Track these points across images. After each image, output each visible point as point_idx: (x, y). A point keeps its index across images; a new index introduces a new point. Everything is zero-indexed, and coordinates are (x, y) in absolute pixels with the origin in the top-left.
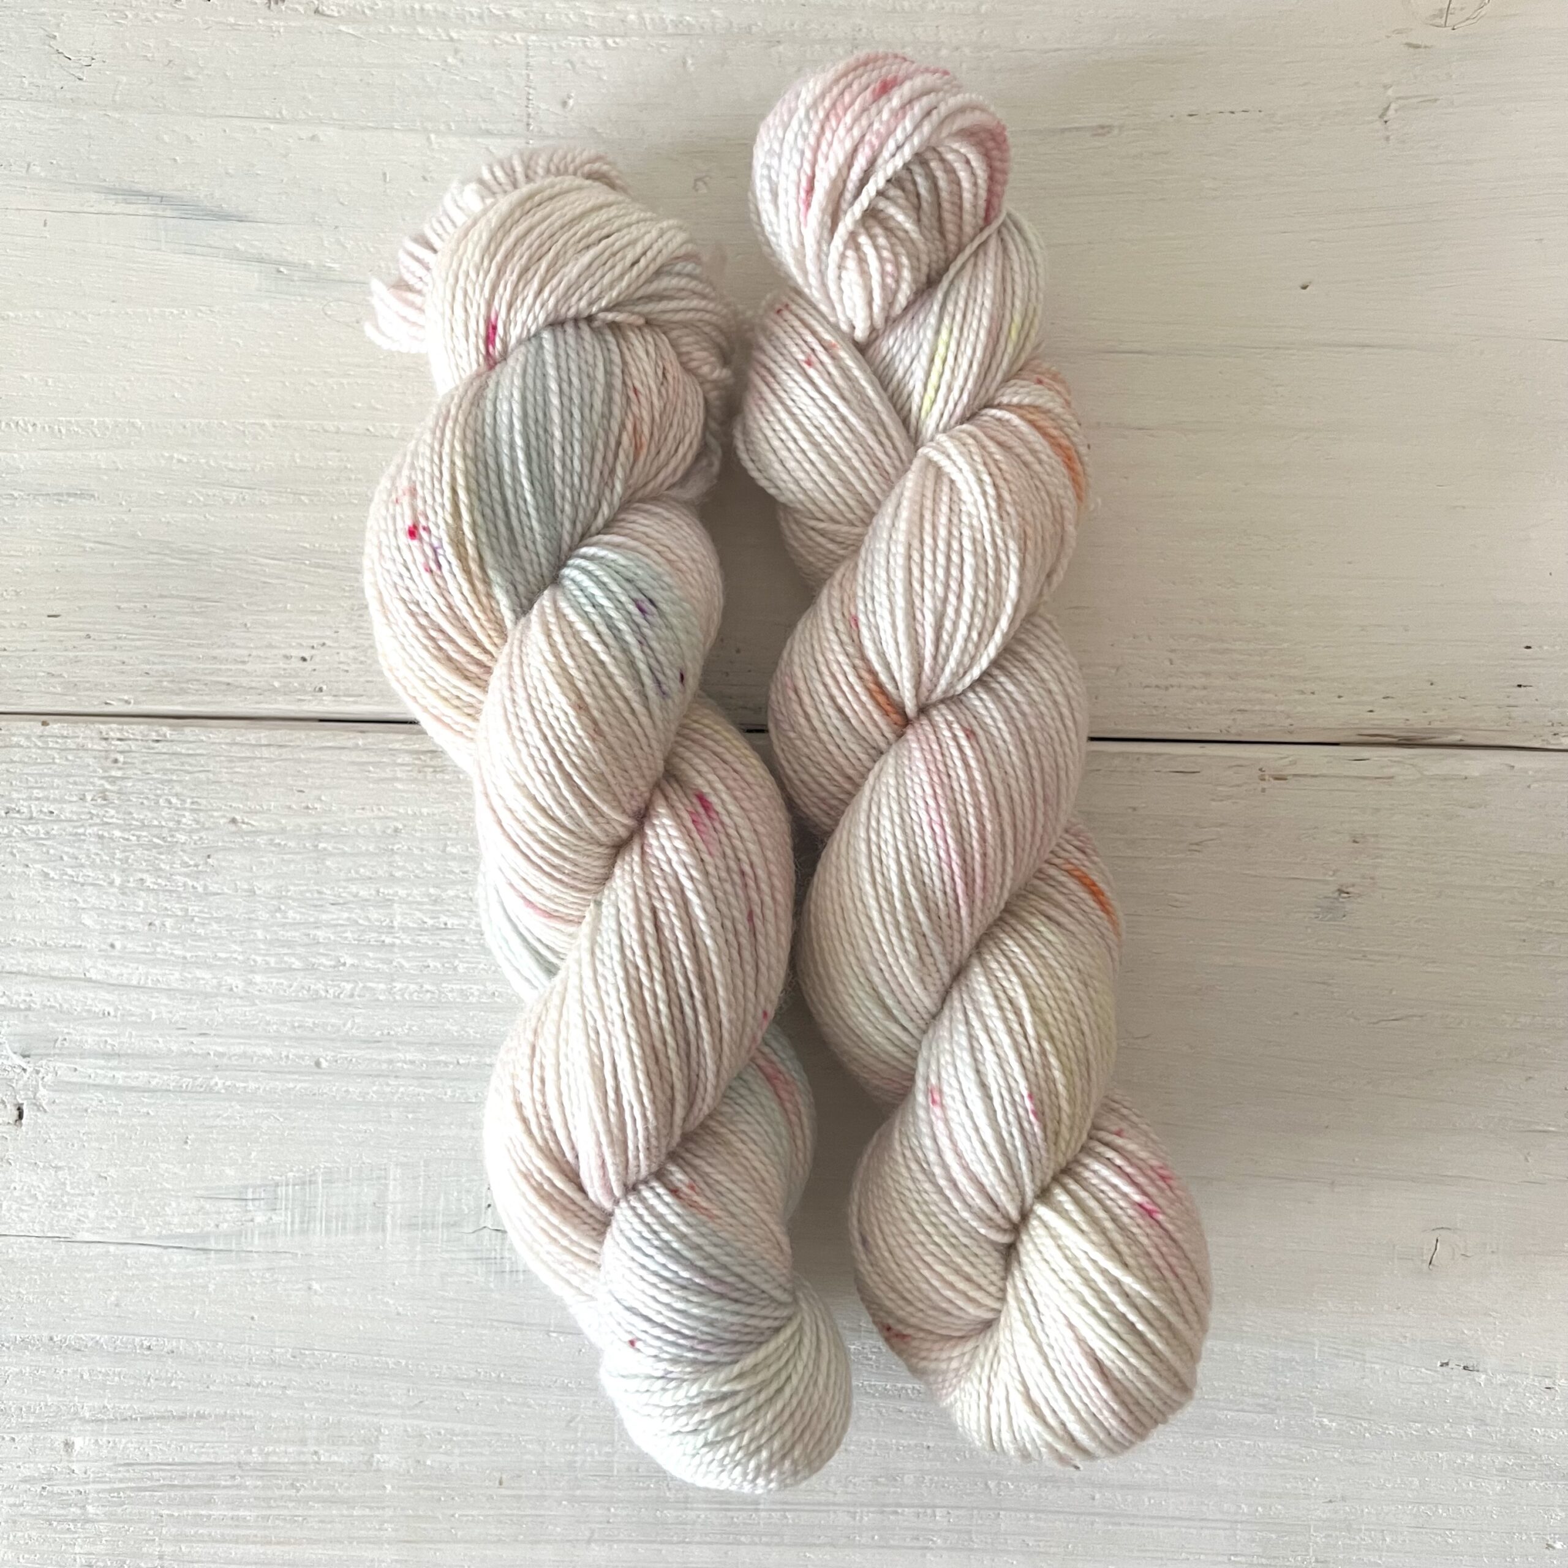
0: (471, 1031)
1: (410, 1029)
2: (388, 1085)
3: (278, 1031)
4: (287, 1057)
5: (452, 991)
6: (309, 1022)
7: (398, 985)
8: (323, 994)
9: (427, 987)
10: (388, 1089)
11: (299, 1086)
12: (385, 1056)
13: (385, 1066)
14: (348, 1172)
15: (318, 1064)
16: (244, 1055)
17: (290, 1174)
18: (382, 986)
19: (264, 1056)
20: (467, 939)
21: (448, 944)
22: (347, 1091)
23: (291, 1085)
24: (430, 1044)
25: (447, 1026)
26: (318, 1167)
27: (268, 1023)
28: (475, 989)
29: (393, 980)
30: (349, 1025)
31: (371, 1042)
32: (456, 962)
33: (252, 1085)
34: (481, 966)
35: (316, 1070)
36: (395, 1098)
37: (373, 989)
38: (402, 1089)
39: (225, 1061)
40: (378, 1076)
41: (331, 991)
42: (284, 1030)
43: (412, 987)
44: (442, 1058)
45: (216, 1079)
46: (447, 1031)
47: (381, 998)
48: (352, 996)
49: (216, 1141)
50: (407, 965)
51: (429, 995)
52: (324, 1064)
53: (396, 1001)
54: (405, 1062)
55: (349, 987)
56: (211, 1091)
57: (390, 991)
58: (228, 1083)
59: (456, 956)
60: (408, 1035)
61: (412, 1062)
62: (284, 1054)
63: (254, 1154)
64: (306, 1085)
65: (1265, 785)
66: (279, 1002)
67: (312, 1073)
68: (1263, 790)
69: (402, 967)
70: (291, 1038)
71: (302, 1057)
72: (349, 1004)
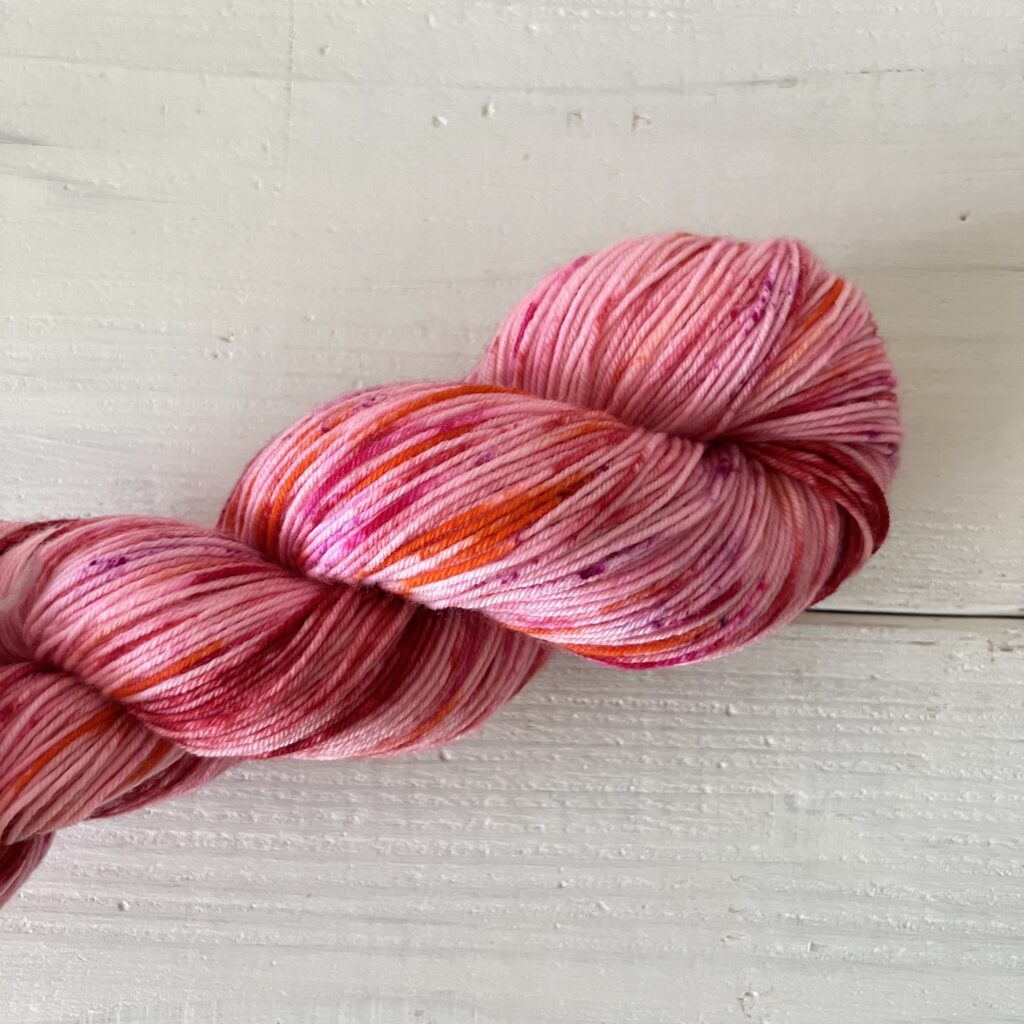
0: (264, 877)
1: (208, 875)
2: (185, 927)
3: (84, 875)
4: (93, 899)
5: (247, 839)
6: (114, 866)
7: (197, 833)
8: (128, 839)
9: (225, 835)
10: (185, 931)
11: (103, 926)
12: (184, 900)
13: (183, 909)
14: (145, 1010)
15: (121, 907)
16: (53, 897)
17: (91, 1012)
18: (183, 833)
19: (71, 899)
20: (263, 791)
21: (245, 795)
22: (147, 933)
23: (95, 926)
24: (225, 889)
25: (242, 872)
26: (117, 1005)
27: (76, 867)
28: (269, 837)
29: (194, 829)
30: (151, 869)
31: (170, 885)
32: (252, 812)
33: (59, 925)
34: (276, 816)
35: (118, 912)
36: (192, 940)
37: (173, 836)
38: (198, 931)
39: (34, 902)
40: (177, 919)
41: (136, 838)
42: (91, 874)
43: (211, 835)
44: (237, 902)
45: (26, 920)
46: (242, 877)
47: (182, 844)
48: (155, 842)
49: (22, 979)
50: (206, 814)
51: (226, 843)
52: (126, 905)
53: (195, 847)
54: (202, 905)
55: (152, 833)
56: (20, 931)
57: (190, 839)
58: (37, 923)
59: (251, 807)
60: (206, 880)
61: (209, 906)
62: (90, 896)
63: (57, 992)
64: (110, 926)
65: (995, 655)
66: (87, 847)
67: (115, 915)
68: (993, 660)
69: (202, 816)
70: (96, 882)
71: (106, 900)
72: (152, 851)
